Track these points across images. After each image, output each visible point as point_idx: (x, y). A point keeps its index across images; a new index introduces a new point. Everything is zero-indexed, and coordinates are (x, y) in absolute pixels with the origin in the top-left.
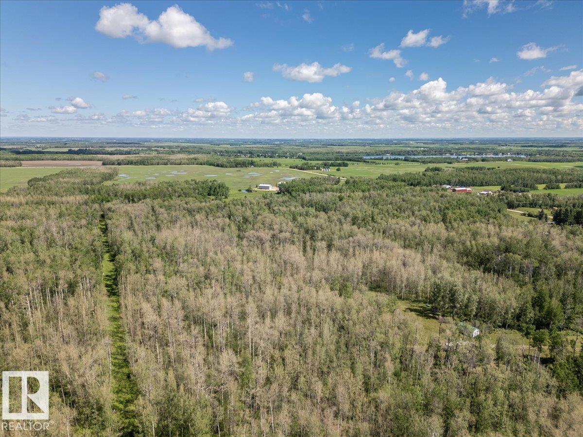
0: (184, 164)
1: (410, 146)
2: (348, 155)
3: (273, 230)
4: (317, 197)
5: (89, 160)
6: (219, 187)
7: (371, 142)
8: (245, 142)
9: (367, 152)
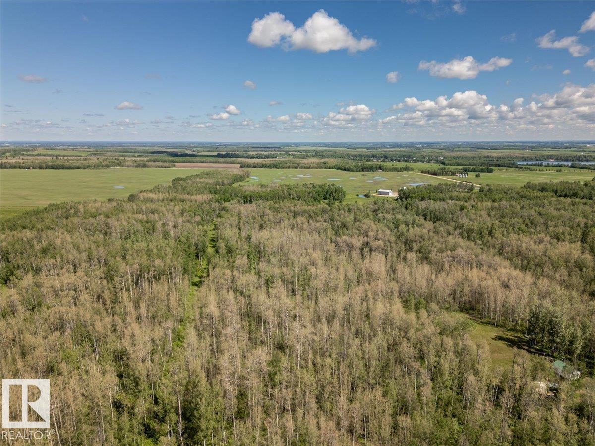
0: (313, 168)
1: (585, 150)
2: (499, 159)
3: (367, 236)
4: (435, 206)
5: (230, 163)
6: (336, 191)
7: (534, 145)
8: (384, 145)
9: (524, 157)
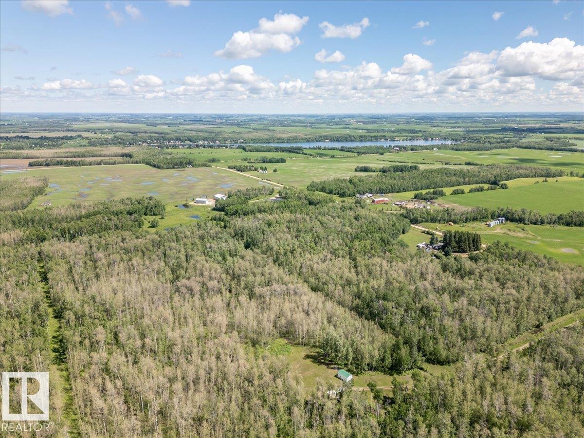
1: (350, 126)
3: (203, 276)
6: (156, 207)
9: (307, 137)
